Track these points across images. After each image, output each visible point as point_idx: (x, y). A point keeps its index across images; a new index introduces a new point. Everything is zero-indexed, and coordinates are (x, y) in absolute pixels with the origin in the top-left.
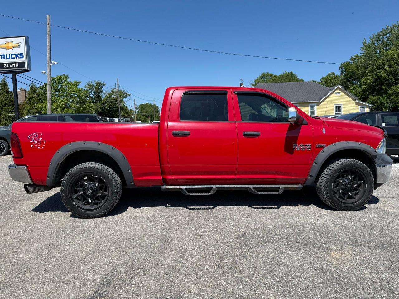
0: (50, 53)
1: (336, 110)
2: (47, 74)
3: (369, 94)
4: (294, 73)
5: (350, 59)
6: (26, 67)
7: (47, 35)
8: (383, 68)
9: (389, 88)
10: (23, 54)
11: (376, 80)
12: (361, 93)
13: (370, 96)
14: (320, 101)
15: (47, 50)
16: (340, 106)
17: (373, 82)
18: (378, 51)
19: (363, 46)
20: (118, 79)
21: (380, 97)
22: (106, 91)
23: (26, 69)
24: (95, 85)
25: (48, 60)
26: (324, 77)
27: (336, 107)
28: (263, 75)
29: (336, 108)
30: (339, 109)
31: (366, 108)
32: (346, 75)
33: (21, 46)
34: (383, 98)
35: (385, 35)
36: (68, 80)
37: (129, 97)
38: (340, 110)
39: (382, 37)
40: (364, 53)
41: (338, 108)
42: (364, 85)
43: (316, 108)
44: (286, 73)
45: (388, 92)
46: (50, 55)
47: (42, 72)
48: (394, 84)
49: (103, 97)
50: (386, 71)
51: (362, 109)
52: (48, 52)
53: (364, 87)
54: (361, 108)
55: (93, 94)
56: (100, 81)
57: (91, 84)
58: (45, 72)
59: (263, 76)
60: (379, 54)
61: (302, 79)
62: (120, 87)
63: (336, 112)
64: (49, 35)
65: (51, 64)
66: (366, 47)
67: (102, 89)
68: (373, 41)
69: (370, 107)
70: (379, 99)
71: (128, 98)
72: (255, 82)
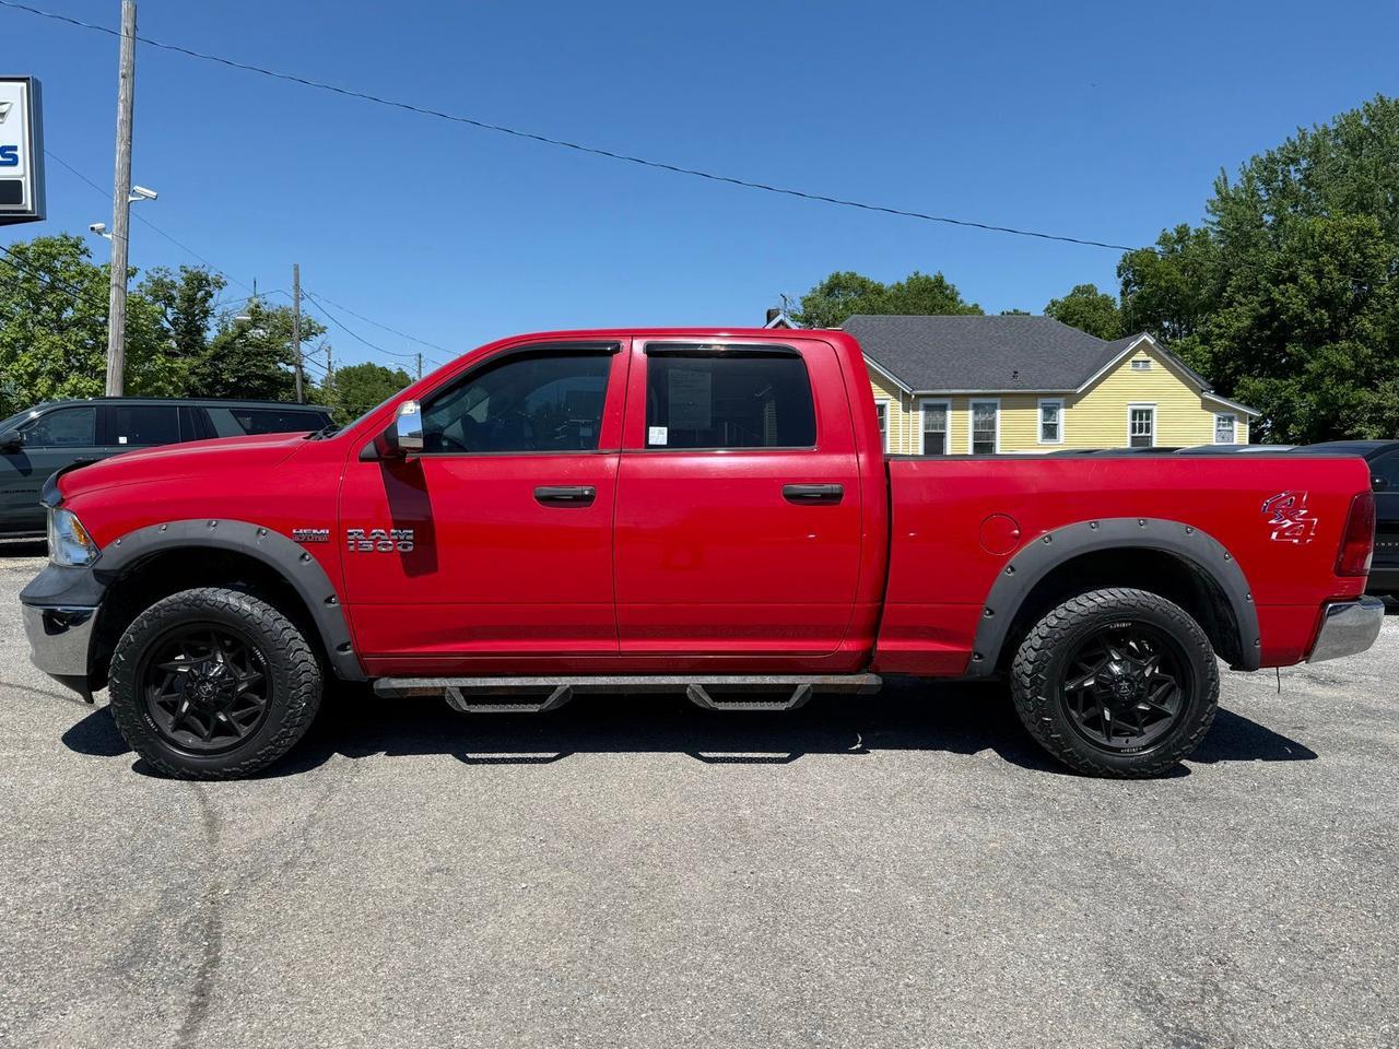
0: (129, 153)
1: (1134, 425)
2: (110, 236)
3: (1237, 371)
4: (948, 281)
5: (1157, 239)
6: (27, 202)
7: (122, 81)
8: (1293, 279)
9: (1311, 354)
10: (15, 148)
11: (1261, 322)
12: (1208, 366)
13: (1244, 379)
14: (1079, 391)
15: (118, 139)
16: (1149, 412)
17: (1251, 329)
18: (1269, 219)
19: (1216, 197)
20: (297, 268)
21: (1277, 382)
22: (226, 312)
23: (24, 212)
24: (183, 283)
25: (119, 179)
26: (1057, 302)
27: (1134, 412)
28: (836, 282)
29: (1134, 418)
30: (1144, 422)
31: (1236, 423)
32: (1141, 297)
33: (8, 118)
34: (1289, 385)
35: (1294, 161)
36: (84, 259)
37: (321, 337)
38: (1147, 425)
39: (1283, 170)
40: (1219, 223)
41: (1142, 418)
42: (1221, 336)
43: (1062, 413)
44: (918, 278)
45: (1307, 366)
46: (126, 160)
47: (93, 229)
48: (1327, 337)
49: (211, 336)
50: (1304, 288)
51: (1224, 425)
52: (121, 147)
53: (1220, 345)
54: (1219, 419)
55: (170, 318)
56: (202, 270)
57: (167, 280)
58: (104, 229)
59: (834, 287)
60: (1271, 228)
61: (976, 306)
62: (303, 299)
63: (1134, 431)
64: (129, 79)
65: (131, 199)
66: (1223, 199)
67: (211, 302)
68: (1250, 180)
69: (1250, 419)
70: (1276, 390)
71: (316, 341)
72: (804, 306)
